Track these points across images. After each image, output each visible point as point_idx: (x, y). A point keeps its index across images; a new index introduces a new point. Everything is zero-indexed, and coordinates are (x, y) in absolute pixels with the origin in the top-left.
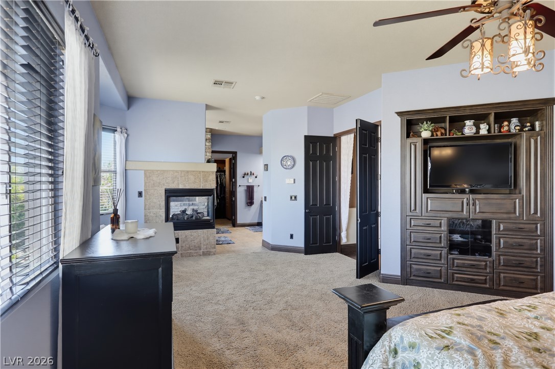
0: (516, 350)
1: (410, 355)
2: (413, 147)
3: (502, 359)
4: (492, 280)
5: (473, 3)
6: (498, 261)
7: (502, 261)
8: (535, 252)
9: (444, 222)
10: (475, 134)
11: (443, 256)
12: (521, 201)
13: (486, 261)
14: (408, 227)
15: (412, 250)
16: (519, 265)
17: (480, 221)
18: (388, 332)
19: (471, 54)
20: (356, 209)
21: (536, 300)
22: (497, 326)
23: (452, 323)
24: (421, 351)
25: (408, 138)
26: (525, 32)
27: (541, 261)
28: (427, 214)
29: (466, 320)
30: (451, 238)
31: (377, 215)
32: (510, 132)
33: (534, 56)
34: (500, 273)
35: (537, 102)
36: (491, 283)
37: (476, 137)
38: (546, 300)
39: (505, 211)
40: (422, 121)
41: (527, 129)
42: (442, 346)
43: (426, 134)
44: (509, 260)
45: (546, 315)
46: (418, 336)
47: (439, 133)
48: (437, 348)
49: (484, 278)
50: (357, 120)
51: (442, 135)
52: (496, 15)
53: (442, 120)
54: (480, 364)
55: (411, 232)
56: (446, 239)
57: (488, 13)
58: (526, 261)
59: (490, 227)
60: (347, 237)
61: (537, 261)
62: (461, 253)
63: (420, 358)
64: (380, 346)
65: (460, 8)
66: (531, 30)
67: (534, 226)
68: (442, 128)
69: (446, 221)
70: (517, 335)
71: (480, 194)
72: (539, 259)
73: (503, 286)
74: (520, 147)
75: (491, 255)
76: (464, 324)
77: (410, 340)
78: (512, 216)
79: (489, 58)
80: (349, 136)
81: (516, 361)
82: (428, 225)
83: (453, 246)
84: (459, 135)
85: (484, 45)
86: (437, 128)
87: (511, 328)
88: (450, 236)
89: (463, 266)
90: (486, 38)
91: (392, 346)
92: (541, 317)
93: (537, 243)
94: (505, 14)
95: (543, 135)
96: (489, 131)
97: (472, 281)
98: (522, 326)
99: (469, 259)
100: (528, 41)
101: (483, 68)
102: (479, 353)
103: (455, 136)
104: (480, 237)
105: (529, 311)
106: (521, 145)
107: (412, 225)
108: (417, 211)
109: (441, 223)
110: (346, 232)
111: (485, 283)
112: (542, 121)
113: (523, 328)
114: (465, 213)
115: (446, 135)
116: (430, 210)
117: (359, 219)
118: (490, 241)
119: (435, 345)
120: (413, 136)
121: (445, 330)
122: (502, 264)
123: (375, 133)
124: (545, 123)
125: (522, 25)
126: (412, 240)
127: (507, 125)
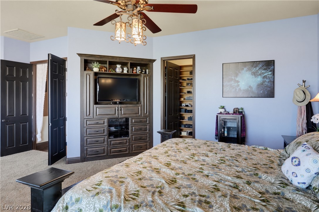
0: (131, 182)
1: (76, 207)
2: (88, 76)
3: (124, 189)
4: (129, 149)
5: (117, 1)
6: (131, 139)
7: (133, 138)
8: (146, 131)
9: (106, 121)
10: (121, 72)
11: (105, 140)
12: (141, 108)
13: (126, 140)
14: (85, 126)
15: (88, 139)
16: (141, 139)
17: (125, 119)
18: (63, 197)
19: (116, 28)
20: (48, 117)
21: (143, 155)
22: (124, 173)
23: (102, 178)
24: (82, 201)
25: (85, 71)
26: (138, 25)
27: (149, 136)
28: (97, 117)
29: (110, 174)
30: (110, 129)
31: (65, 119)
32: (137, 73)
33: (142, 37)
34: (133, 144)
35: (148, 60)
36: (129, 150)
37: (122, 74)
38: (147, 154)
39: (135, 113)
40: (93, 61)
41: (143, 72)
42: (95, 193)
43: (96, 70)
44: (136, 137)
45: (145, 161)
46: (81, 193)
47: (103, 70)
48: (92, 196)
49: (125, 148)
50: (48, 54)
51: (105, 71)
52: (127, 12)
53: (105, 62)
54: (114, 196)
55: (87, 129)
56: (107, 130)
57: (124, 9)
58: (143, 136)
59: (128, 121)
60: (42, 137)
61: (147, 136)
62: (115, 137)
63: (82, 206)
64: (56, 208)
65: (110, 1)
66: (141, 24)
67: (146, 119)
68: (105, 67)
69: (107, 120)
70: (133, 175)
71: (124, 104)
72: (148, 135)
73: (134, 151)
74: (141, 81)
75: (129, 136)
76: (108, 177)
77: (77, 197)
78: (138, 115)
79: (124, 33)
80: (44, 65)
81: (131, 188)
82: (97, 123)
83: (111, 134)
84: (114, 72)
85: (122, 26)
86: (102, 67)
87: (130, 172)
88: (109, 128)
89: (116, 144)
90: (122, 22)
91: (65, 205)
92: (144, 163)
93: (147, 127)
94: (131, 13)
95: (149, 76)
96: (128, 71)
97: (120, 151)
98: (135, 170)
99: (118, 140)
100: (140, 29)
101: (121, 38)
102: (114, 191)
103: (111, 72)
104: (124, 127)
105: (139, 161)
106: (141, 80)
107: (88, 124)
108: (91, 115)
109: (104, 122)
110: (41, 134)
111: (126, 151)
112: (149, 69)
113: (136, 170)
114: (116, 115)
115: (107, 72)
116: (98, 115)
117: (50, 123)
118: (128, 129)
119: (91, 195)
120: (88, 70)
121: (97, 184)
122: (133, 140)
123: (63, 65)
124: (150, 70)
125: (137, 21)
126: (88, 133)
127: (135, 70)
